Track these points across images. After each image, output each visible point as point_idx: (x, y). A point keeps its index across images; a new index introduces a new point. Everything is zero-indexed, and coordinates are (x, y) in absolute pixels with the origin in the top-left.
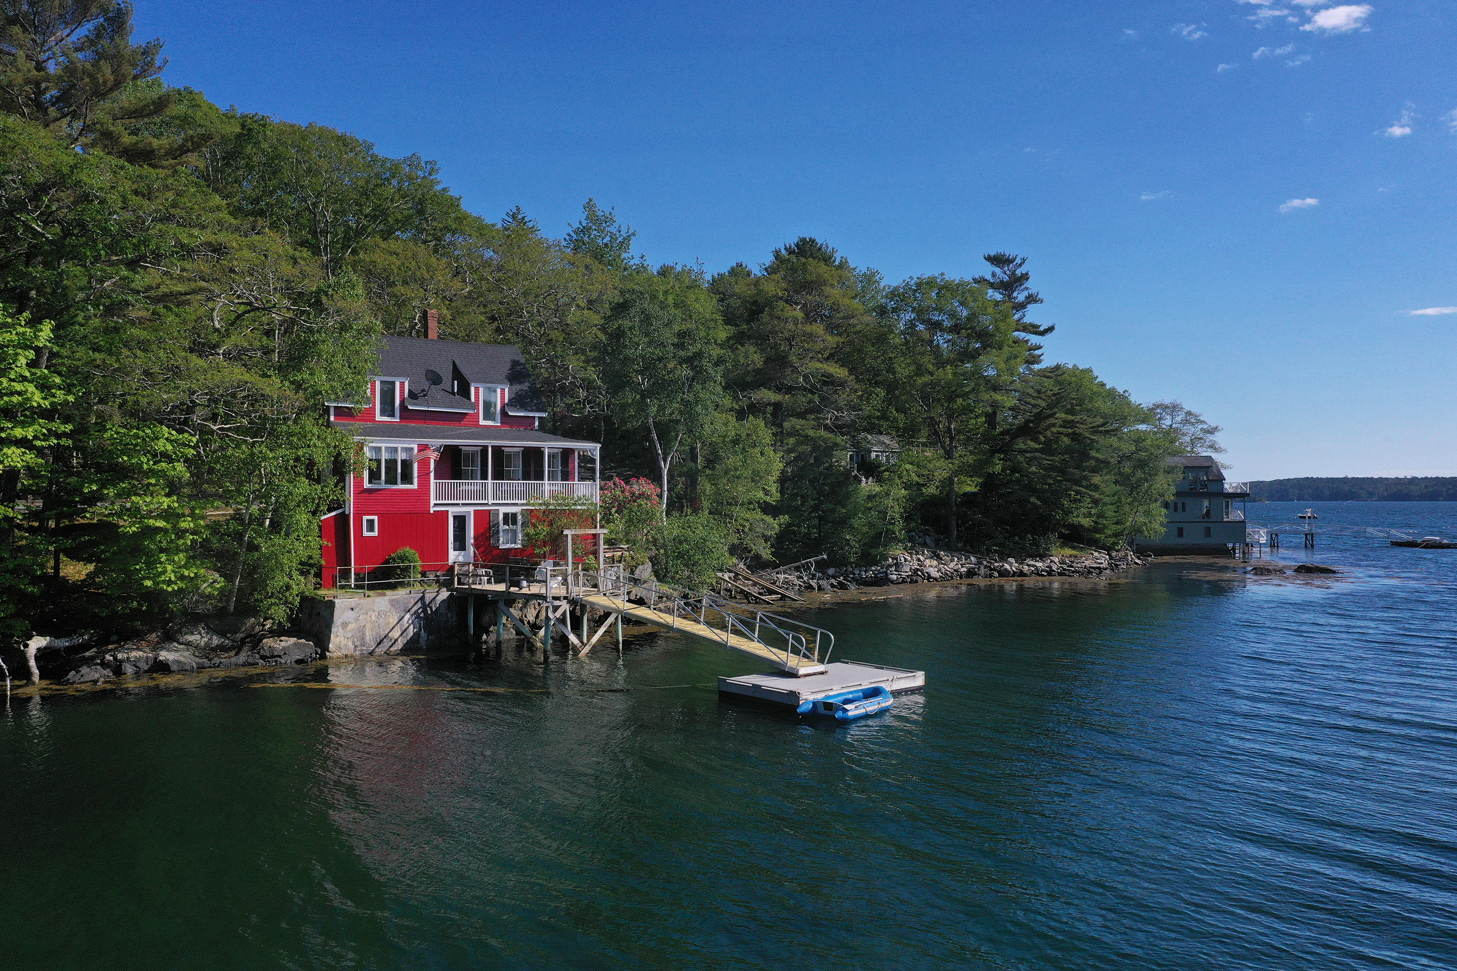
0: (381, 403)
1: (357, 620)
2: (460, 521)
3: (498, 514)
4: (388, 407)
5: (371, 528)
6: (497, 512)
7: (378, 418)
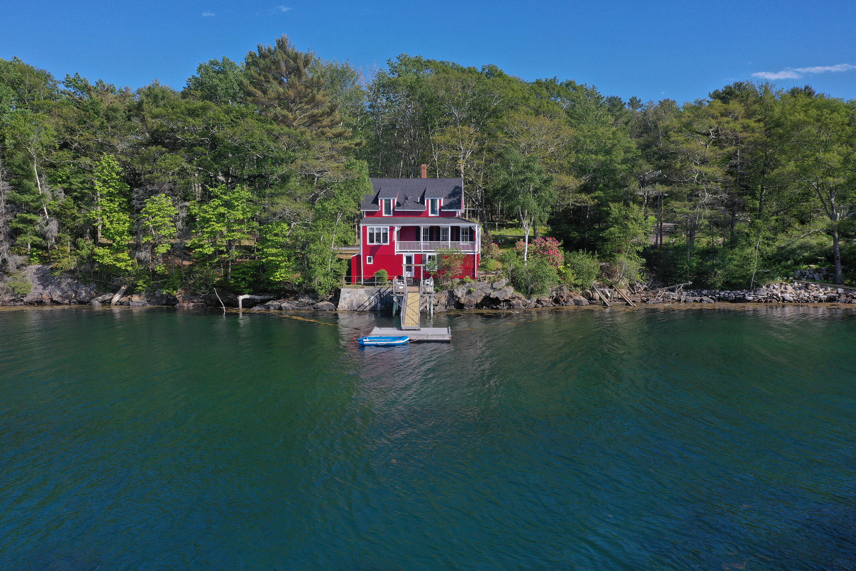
0: (385, 209)
1: (350, 297)
2: (409, 259)
3: (426, 256)
4: (388, 211)
5: (370, 261)
6: (425, 255)
7: (384, 215)
